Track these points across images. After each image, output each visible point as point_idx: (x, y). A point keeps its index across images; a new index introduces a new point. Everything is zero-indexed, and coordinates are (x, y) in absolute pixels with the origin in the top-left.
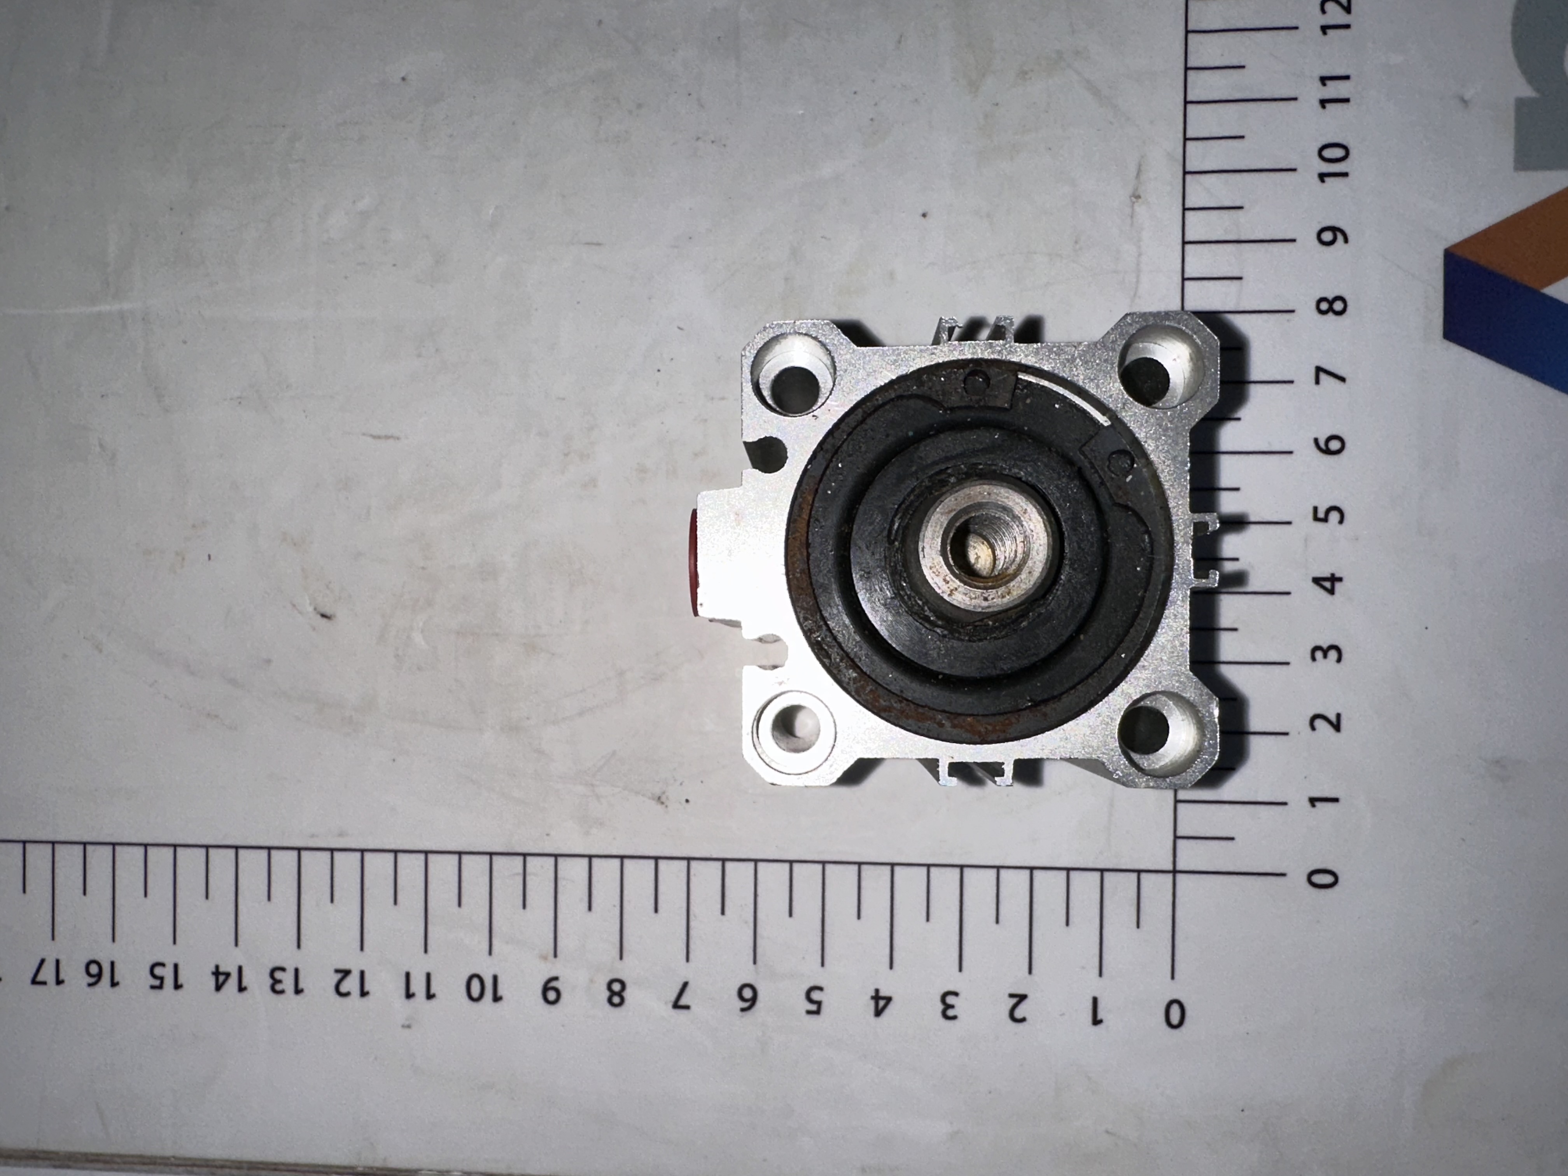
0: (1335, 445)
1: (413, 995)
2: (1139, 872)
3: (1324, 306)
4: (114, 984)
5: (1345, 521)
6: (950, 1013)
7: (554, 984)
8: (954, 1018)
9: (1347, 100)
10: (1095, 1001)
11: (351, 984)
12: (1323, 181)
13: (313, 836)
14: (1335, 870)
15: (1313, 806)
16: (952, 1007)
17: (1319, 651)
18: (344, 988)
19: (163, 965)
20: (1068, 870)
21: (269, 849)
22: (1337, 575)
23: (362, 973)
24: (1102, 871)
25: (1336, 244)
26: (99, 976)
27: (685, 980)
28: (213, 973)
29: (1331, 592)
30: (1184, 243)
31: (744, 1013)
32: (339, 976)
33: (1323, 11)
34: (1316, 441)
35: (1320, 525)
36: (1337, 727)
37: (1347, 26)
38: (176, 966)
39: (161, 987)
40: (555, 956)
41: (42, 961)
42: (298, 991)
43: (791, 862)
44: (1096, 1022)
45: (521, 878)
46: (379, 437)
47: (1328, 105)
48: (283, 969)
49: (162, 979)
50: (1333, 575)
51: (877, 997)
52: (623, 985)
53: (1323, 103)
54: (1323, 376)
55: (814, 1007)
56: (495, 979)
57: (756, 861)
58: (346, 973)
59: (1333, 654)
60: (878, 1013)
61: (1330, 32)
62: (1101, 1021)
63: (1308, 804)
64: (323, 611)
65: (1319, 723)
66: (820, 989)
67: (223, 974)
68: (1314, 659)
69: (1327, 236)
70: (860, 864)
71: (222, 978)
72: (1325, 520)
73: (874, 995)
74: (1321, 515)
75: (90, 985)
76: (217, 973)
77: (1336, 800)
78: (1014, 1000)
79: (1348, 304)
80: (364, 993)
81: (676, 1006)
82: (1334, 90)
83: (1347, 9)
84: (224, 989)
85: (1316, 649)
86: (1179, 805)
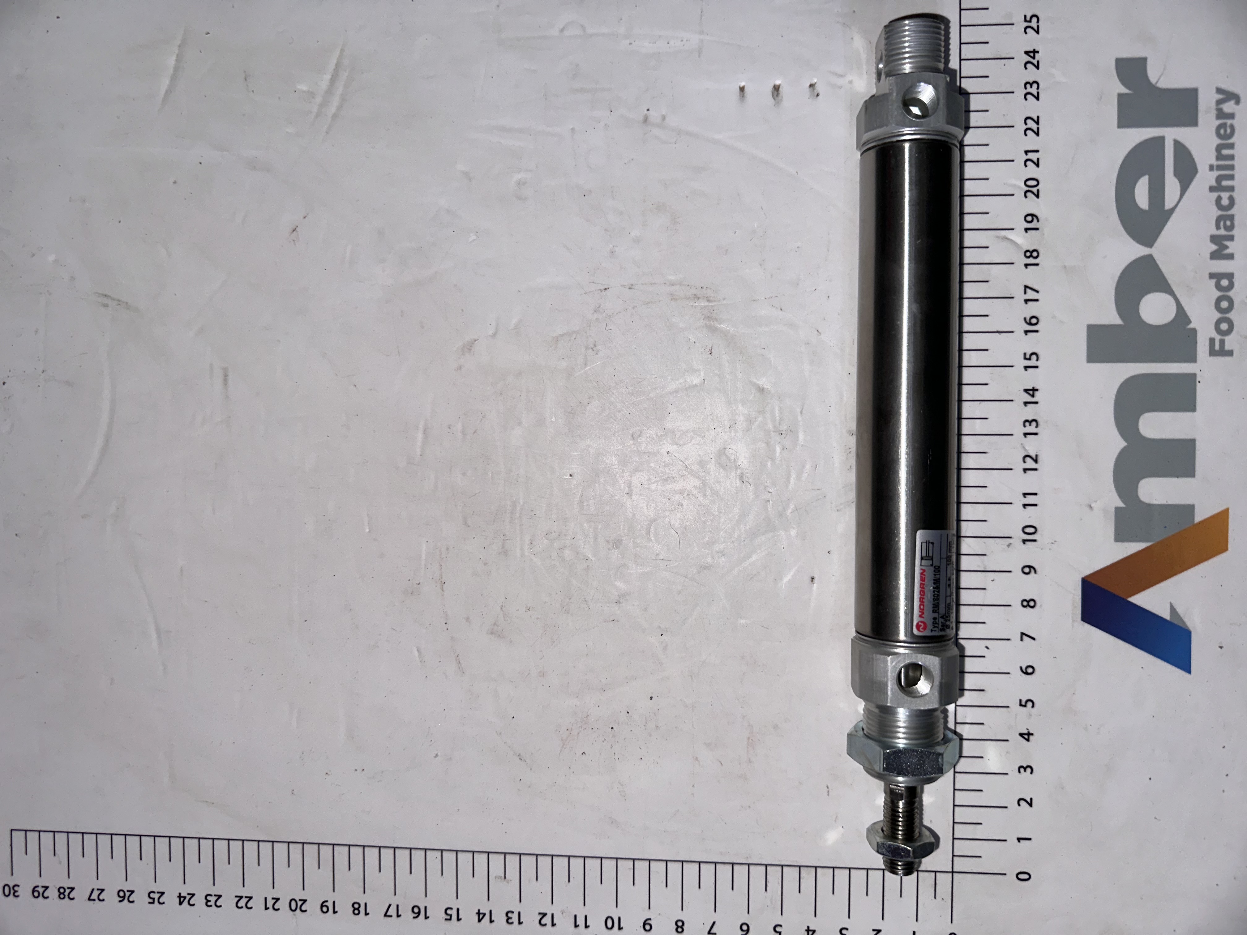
0: (1030, 670)
2: (935, 872)
3: (1025, 603)
4: (426, 918)
5: (1035, 706)
7: (648, 922)
9: (1035, 505)
10: (914, 933)
11: (547, 920)
12: (1024, 543)
13: (527, 848)
14: (1029, 872)
15: (1019, 842)
17: (1022, 768)
18: (543, 922)
19: (451, 909)
21: (505, 854)
22: (1031, 732)
23: (553, 915)
24: (917, 872)
25: (1031, 574)
26: (419, 913)
27: (714, 921)
28: (477, 913)
29: (1028, 740)
30: (958, 571)
32: (541, 916)
33: (1024, 462)
34: (1021, 668)
35: (1022, 708)
36: (1030, 805)
37: (1036, 469)
38: (458, 910)
39: (450, 919)
40: (649, 908)
41: (390, 906)
42: (520, 923)
43: (765, 865)
45: (633, 869)
47: (1027, 507)
48: (513, 912)
49: (451, 915)
50: (1029, 732)
52: (683, 922)
53: (1025, 506)
56: (619, 919)
57: (748, 863)
58: (545, 914)
59: (1029, 770)
61: (1027, 472)
63: (1017, 841)
65: (1022, 803)
66: (781, 926)
67: (482, 914)
68: (1019, 772)
69: (1027, 570)
70: (800, 867)
71: (481, 916)
72: (1025, 706)
73: (806, 928)
74: (1023, 703)
75: (414, 918)
76: (479, 913)
77: (1030, 839)
78: (875, 932)
80: (553, 925)
82: (1030, 500)
83: (1036, 461)
84: (483, 921)
85: (1020, 767)
86: (955, 841)
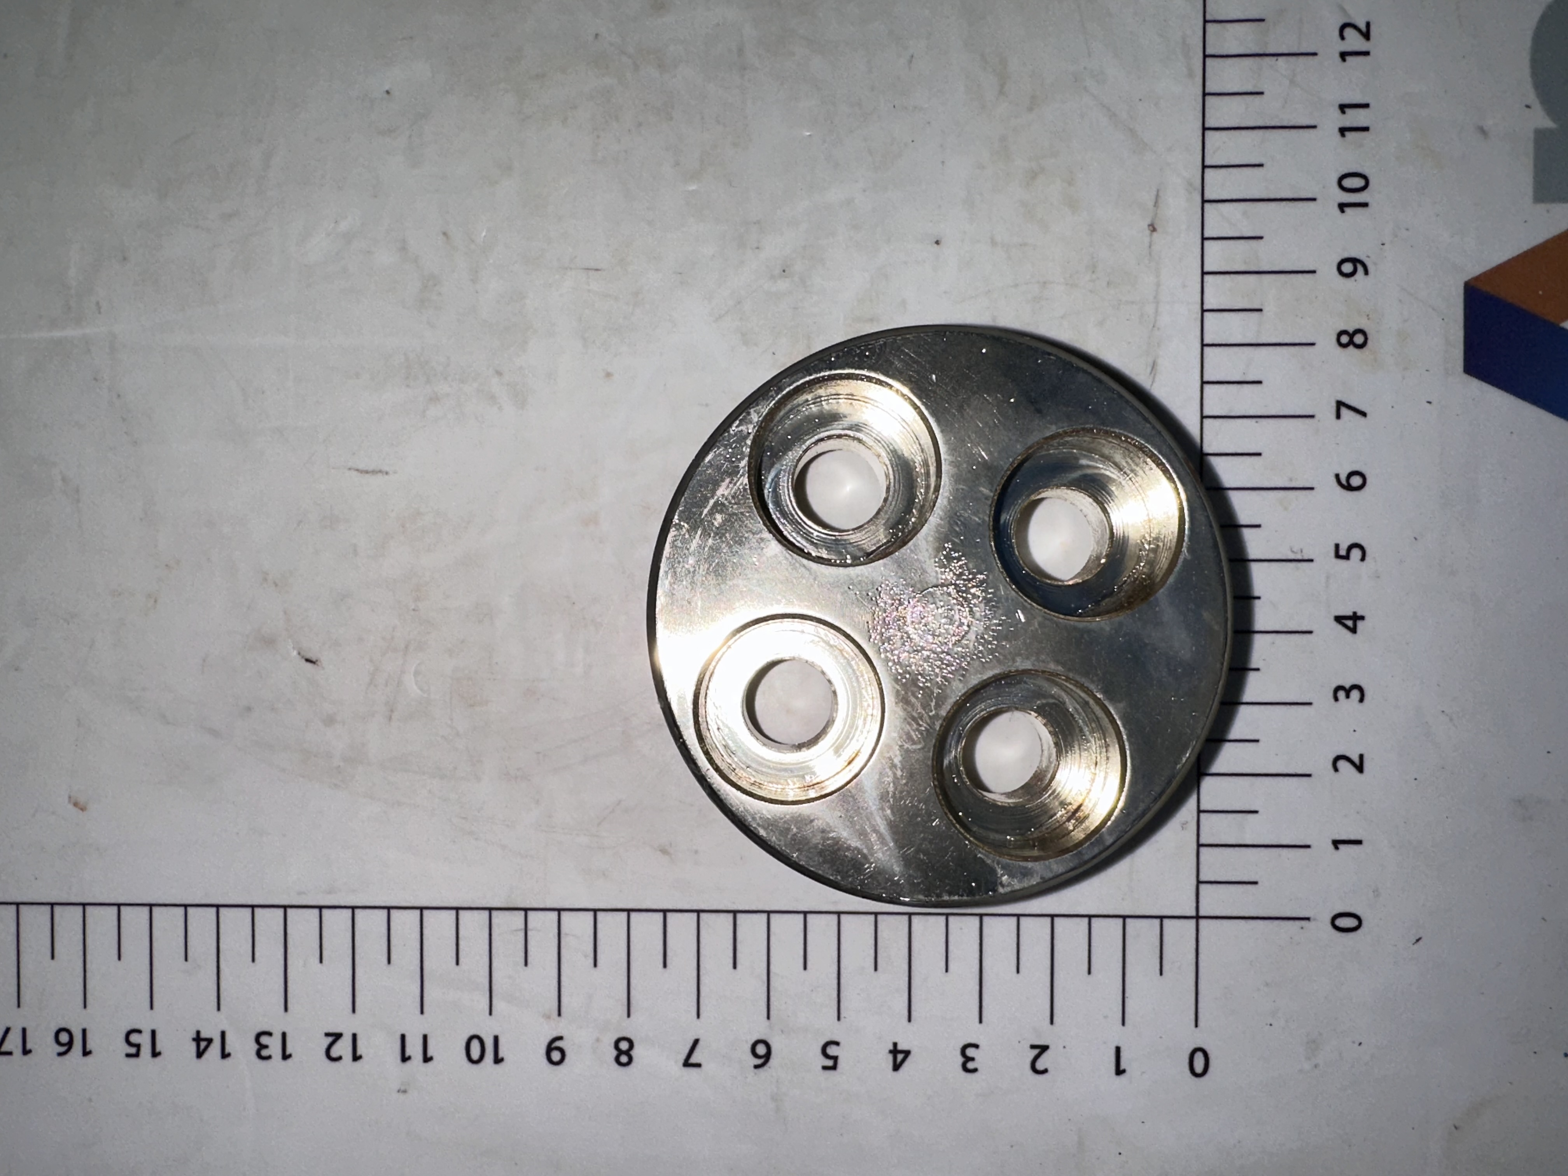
0: (1356, 481)
1: (409, 1058)
2: (1161, 918)
3: (1345, 339)
4: (86, 1053)
5: (1367, 558)
6: (970, 1065)
7: (558, 1044)
8: (975, 1070)
9: (1366, 129)
10: (1118, 1050)
11: (343, 1048)
12: (1343, 211)
13: (300, 893)
14: (1358, 913)
15: (1337, 848)
16: (973, 1059)
17: (1341, 691)
18: (334, 1053)
19: (139, 1031)
20: (1090, 917)
21: (253, 907)
22: (1359, 614)
23: (354, 1036)
24: (1124, 917)
25: (1357, 276)
26: (70, 1044)
27: (695, 1038)
28: (194, 1039)
29: (1354, 630)
30: (1204, 273)
31: (756, 1070)
32: (330, 1039)
33: (1342, 37)
34: (1337, 476)
35: (1342, 563)
36: (1360, 768)
37: (1366, 53)
38: (153, 1033)
39: (137, 1055)
40: (559, 1014)
41: (7, 1030)
42: (286, 1056)
43: (805, 913)
44: (1119, 1072)
45: (522, 933)
46: (367, 472)
47: (1347, 134)
48: (270, 1034)
49: (138, 1046)
50: (1355, 613)
51: (895, 1051)
52: (630, 1042)
53: (1343, 131)
54: (1344, 411)
55: (830, 1063)
56: (496, 1039)
57: (769, 913)
58: (337, 1036)
59: (1355, 694)
60: (896, 1067)
61: (1349, 59)
62: (1124, 1071)
63: (1331, 847)
64: (308, 656)
65: (1342, 764)
66: (837, 1044)
67: (205, 1040)
68: (1336, 699)
69: (1348, 268)
70: (876, 915)
71: (203, 1044)
72: (1347, 557)
73: (891, 1048)
74: (1343, 552)
75: (60, 1054)
76: (198, 1039)
77: (1359, 842)
78: (1036, 1051)
79: (1370, 337)
80: (356, 1058)
81: (687, 1064)
82: (1355, 118)
83: (1367, 36)
84: (206, 1056)
85: (1339, 688)
86: (1202, 849)
